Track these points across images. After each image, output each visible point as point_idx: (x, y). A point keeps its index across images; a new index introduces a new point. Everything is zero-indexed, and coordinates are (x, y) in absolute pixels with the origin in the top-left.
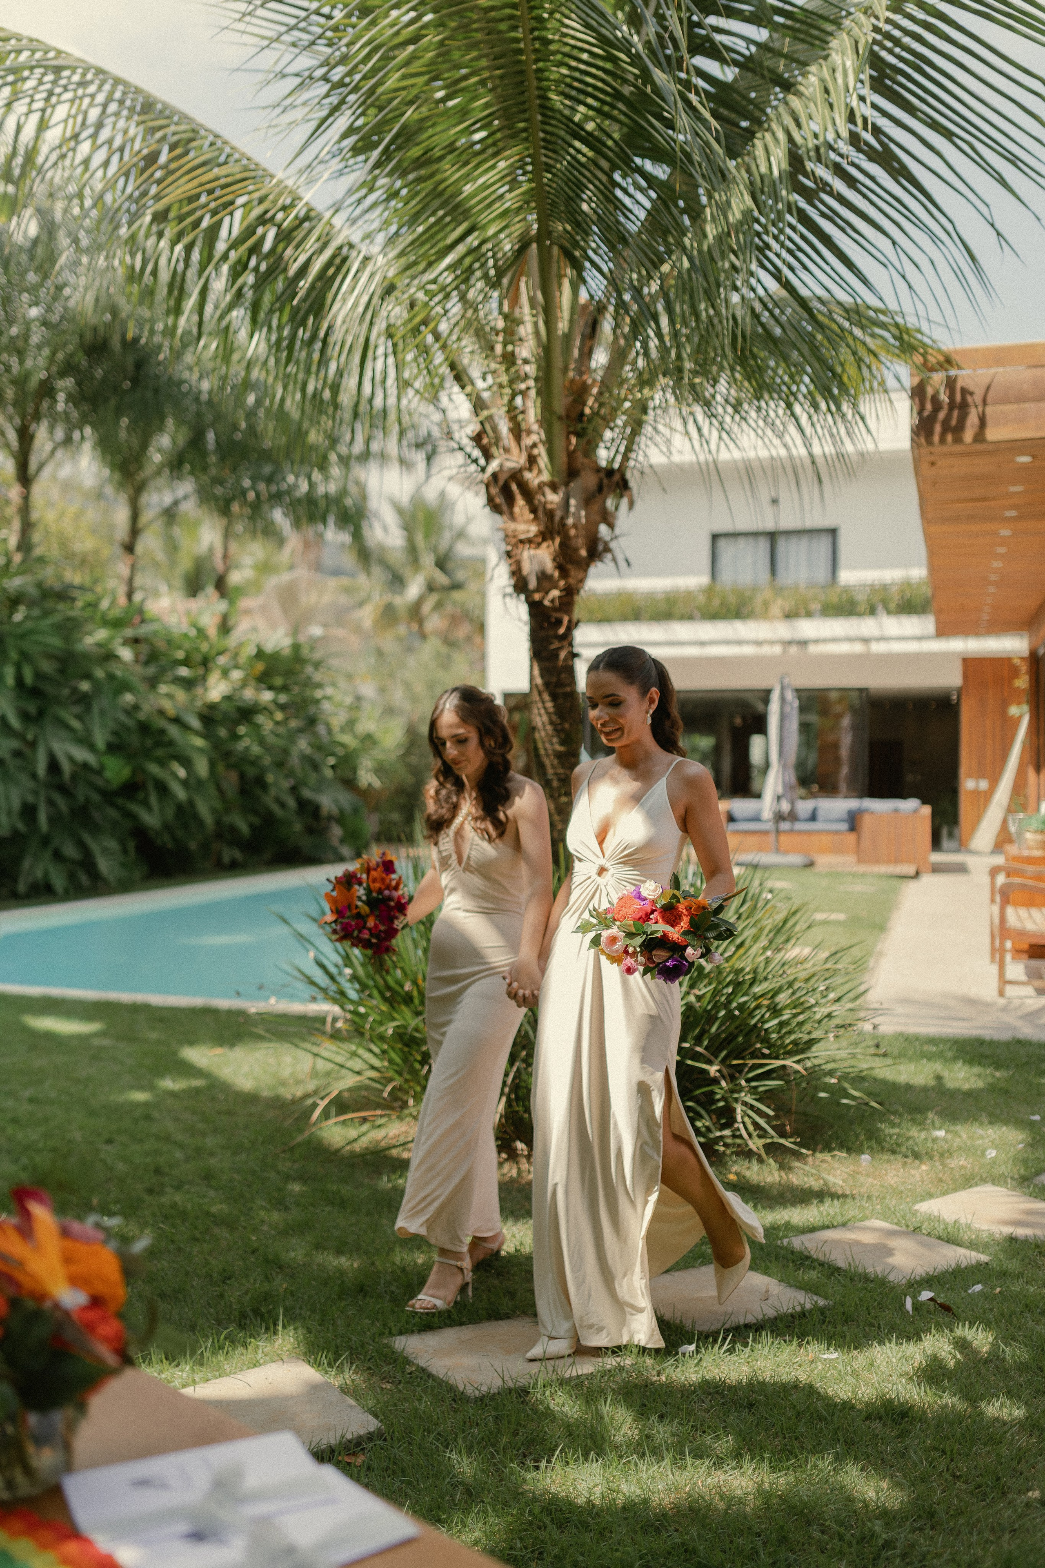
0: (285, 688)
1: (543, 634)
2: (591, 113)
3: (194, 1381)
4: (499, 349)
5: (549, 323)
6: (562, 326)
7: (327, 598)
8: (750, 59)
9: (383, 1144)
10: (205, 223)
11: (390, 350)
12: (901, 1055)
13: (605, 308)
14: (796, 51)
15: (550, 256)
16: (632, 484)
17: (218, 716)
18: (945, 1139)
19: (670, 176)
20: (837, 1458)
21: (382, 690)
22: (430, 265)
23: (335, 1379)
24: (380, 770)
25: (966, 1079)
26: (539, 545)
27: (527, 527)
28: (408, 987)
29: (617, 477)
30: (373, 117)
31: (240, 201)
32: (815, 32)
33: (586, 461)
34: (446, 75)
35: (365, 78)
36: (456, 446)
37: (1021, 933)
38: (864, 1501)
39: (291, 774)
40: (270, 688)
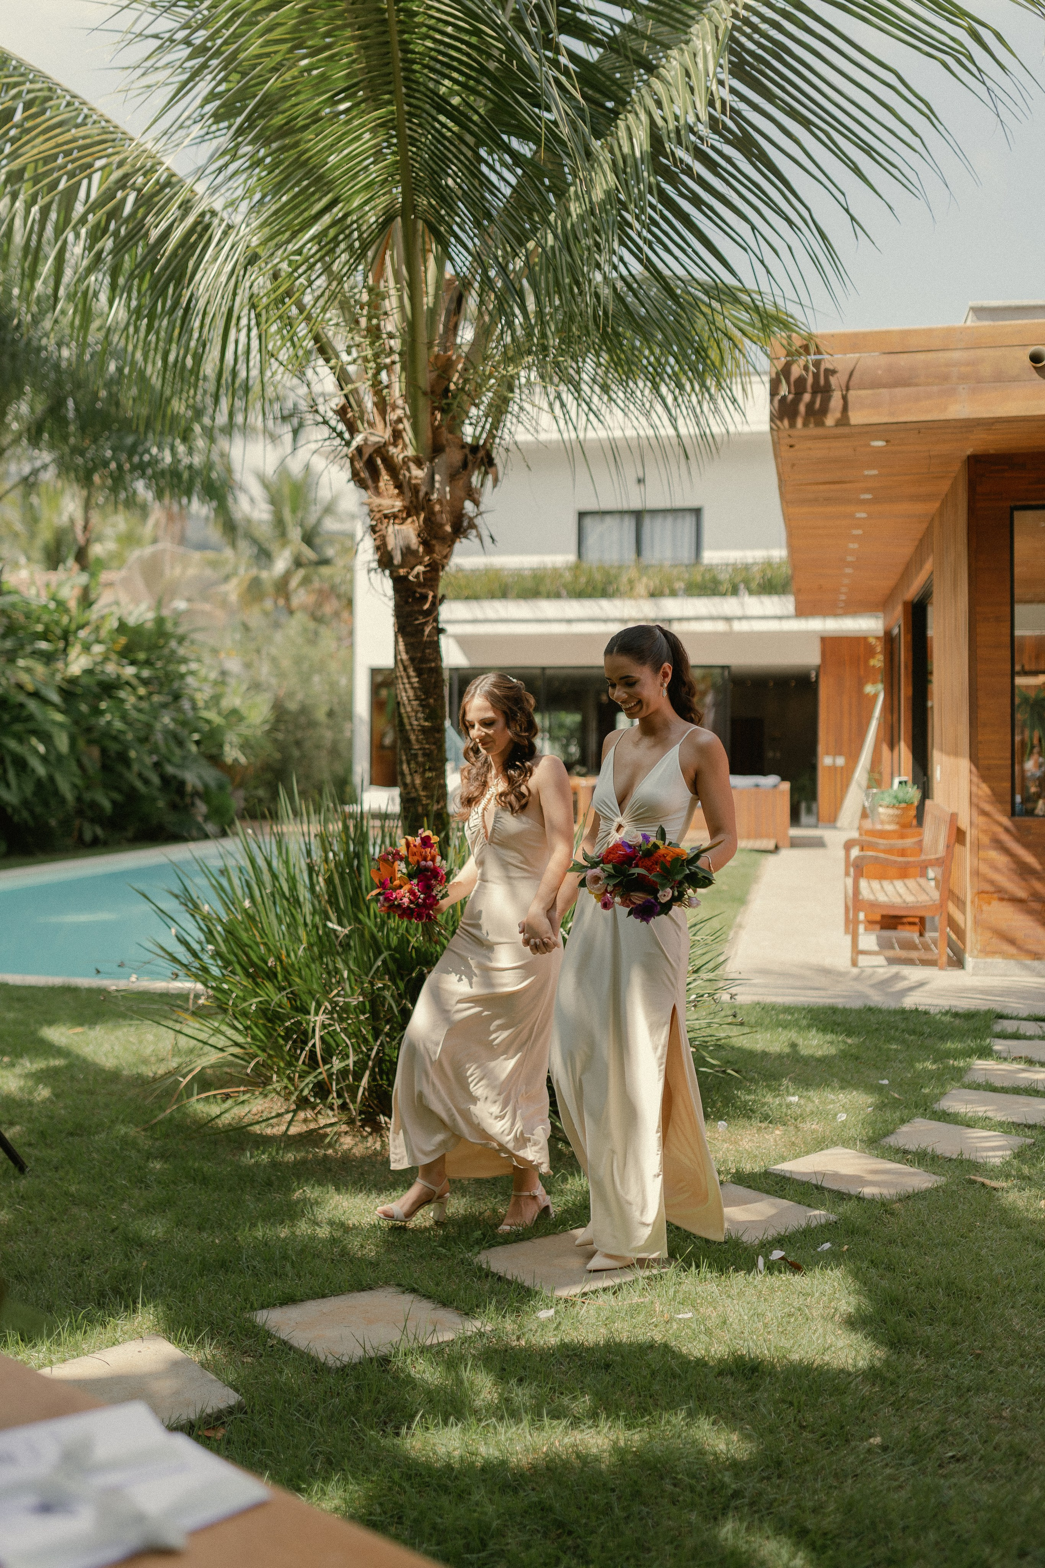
0: (148, 663)
1: (408, 609)
2: (456, 87)
3: (51, 1362)
4: (363, 322)
5: (414, 299)
6: (428, 301)
7: (191, 572)
8: (614, 39)
9: (246, 1120)
10: (62, 185)
11: (253, 322)
12: (758, 1025)
13: (470, 284)
14: (660, 34)
15: (415, 231)
16: (497, 461)
17: (79, 690)
18: (798, 1105)
19: (536, 153)
20: (691, 1414)
21: (248, 666)
22: (294, 235)
23: (195, 1355)
24: (246, 746)
25: (820, 1046)
26: (404, 520)
27: (392, 502)
28: (271, 962)
29: (481, 453)
30: (235, 83)
31: (99, 164)
32: (678, 16)
33: (450, 436)
34: (310, 43)
35: (225, 43)
36: (320, 419)
37: (873, 905)
38: (715, 1454)
39: (154, 750)
40: (133, 663)
